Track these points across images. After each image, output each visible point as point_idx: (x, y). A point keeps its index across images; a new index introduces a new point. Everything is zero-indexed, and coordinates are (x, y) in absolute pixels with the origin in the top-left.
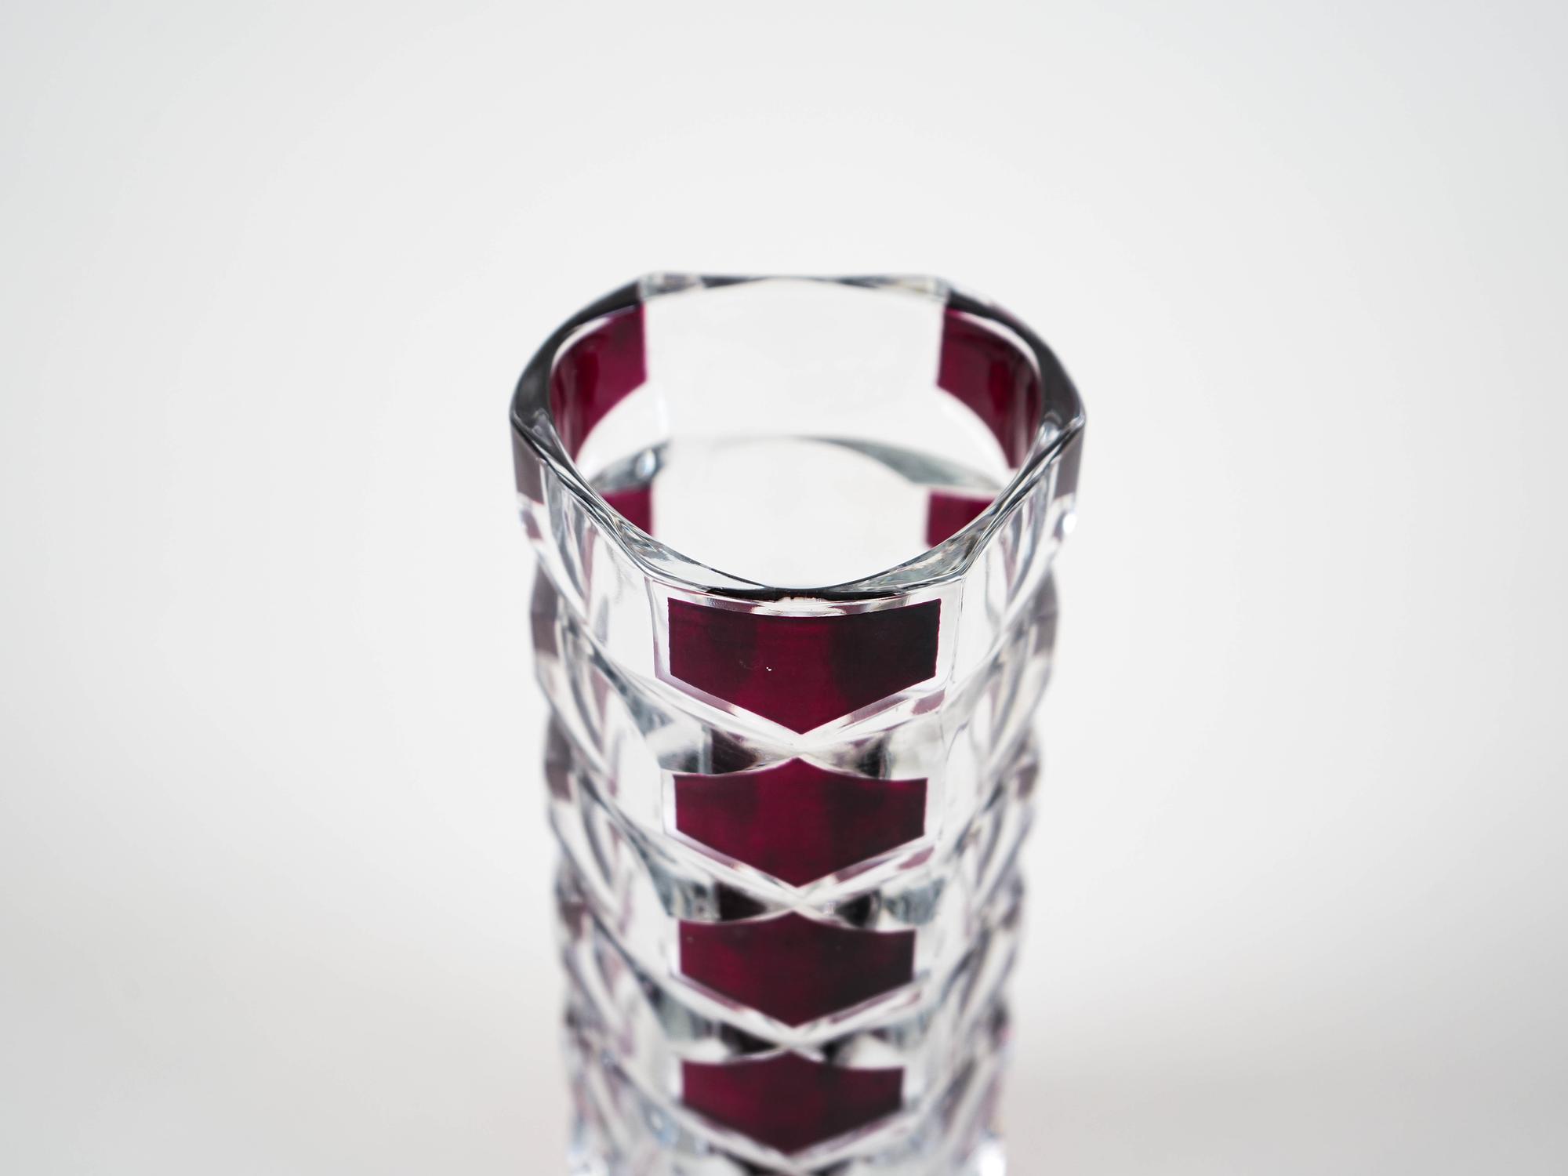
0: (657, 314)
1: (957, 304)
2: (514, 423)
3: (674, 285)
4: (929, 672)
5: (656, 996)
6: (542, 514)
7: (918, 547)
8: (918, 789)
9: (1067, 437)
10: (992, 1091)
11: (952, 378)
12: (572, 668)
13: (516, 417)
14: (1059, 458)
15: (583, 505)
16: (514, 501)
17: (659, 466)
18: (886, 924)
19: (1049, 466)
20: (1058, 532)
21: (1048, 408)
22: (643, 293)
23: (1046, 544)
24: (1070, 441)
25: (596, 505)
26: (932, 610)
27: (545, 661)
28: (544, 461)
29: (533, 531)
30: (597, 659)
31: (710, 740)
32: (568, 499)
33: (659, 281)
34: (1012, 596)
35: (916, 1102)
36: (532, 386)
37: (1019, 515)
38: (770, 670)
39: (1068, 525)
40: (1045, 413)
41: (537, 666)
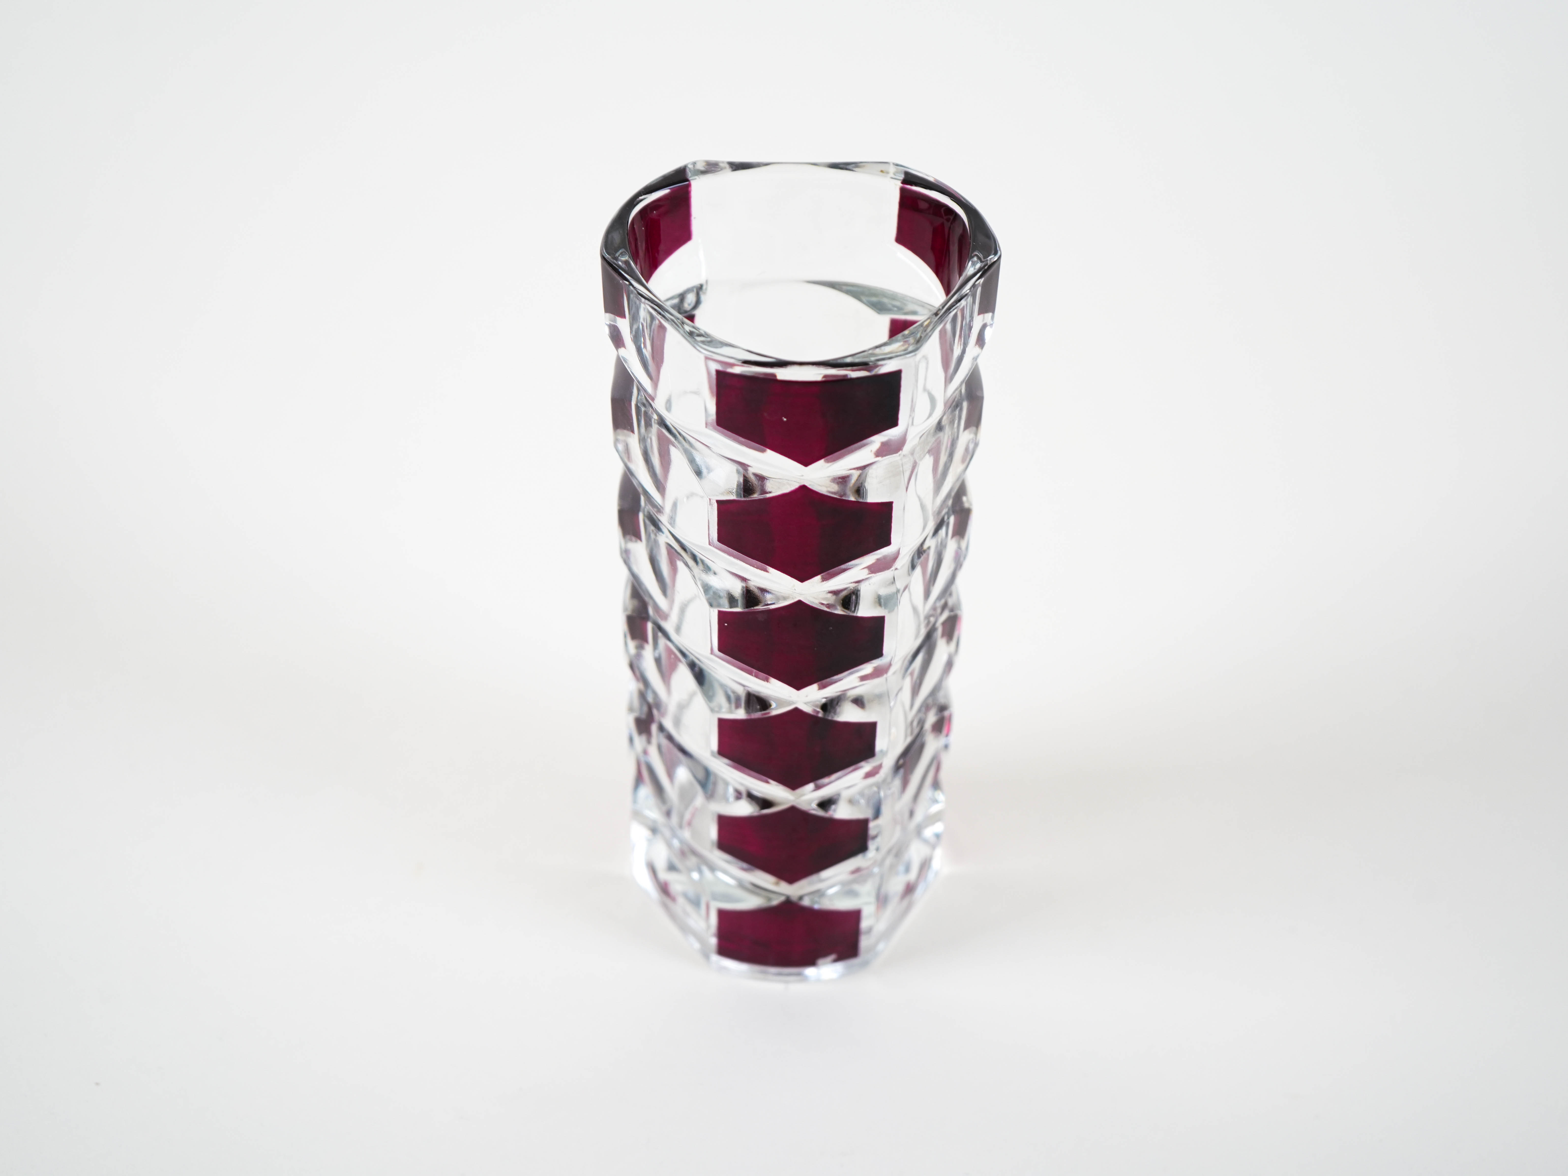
0: (699, 188)
1: (910, 179)
2: (603, 258)
3: (712, 168)
4: (894, 423)
5: (700, 676)
6: (623, 325)
7: (884, 336)
8: (886, 509)
9: (986, 268)
10: (936, 763)
11: (905, 237)
12: (642, 440)
13: (607, 256)
14: (982, 280)
15: (655, 310)
16: (602, 319)
17: (698, 303)
18: (865, 610)
19: (974, 286)
20: (981, 341)
21: (974, 251)
22: (689, 175)
23: (972, 349)
24: (990, 271)
25: (667, 312)
26: (895, 377)
27: (623, 435)
28: (627, 283)
29: (617, 338)
30: (662, 423)
31: (741, 480)
32: (645, 310)
33: (701, 166)
34: (949, 380)
35: (884, 753)
36: (617, 237)
37: (955, 316)
38: (785, 419)
39: (988, 332)
40: (972, 253)
41: (616, 441)
